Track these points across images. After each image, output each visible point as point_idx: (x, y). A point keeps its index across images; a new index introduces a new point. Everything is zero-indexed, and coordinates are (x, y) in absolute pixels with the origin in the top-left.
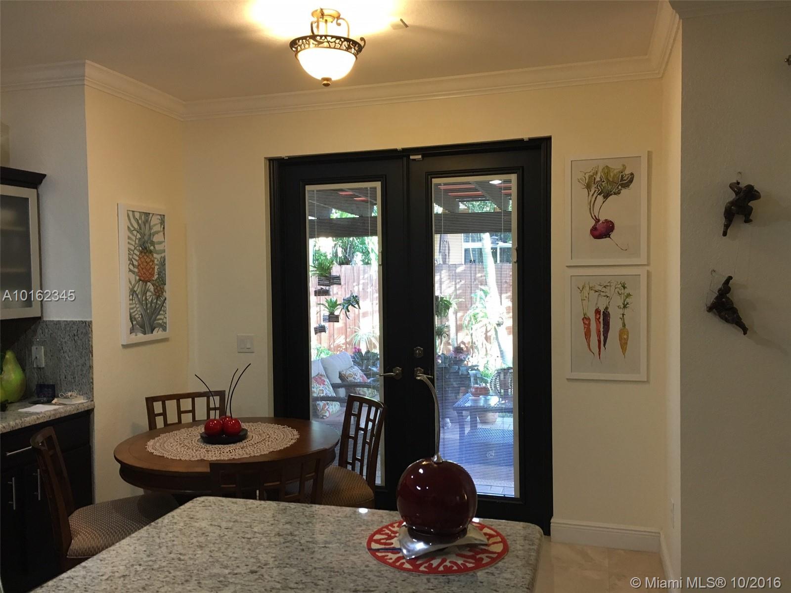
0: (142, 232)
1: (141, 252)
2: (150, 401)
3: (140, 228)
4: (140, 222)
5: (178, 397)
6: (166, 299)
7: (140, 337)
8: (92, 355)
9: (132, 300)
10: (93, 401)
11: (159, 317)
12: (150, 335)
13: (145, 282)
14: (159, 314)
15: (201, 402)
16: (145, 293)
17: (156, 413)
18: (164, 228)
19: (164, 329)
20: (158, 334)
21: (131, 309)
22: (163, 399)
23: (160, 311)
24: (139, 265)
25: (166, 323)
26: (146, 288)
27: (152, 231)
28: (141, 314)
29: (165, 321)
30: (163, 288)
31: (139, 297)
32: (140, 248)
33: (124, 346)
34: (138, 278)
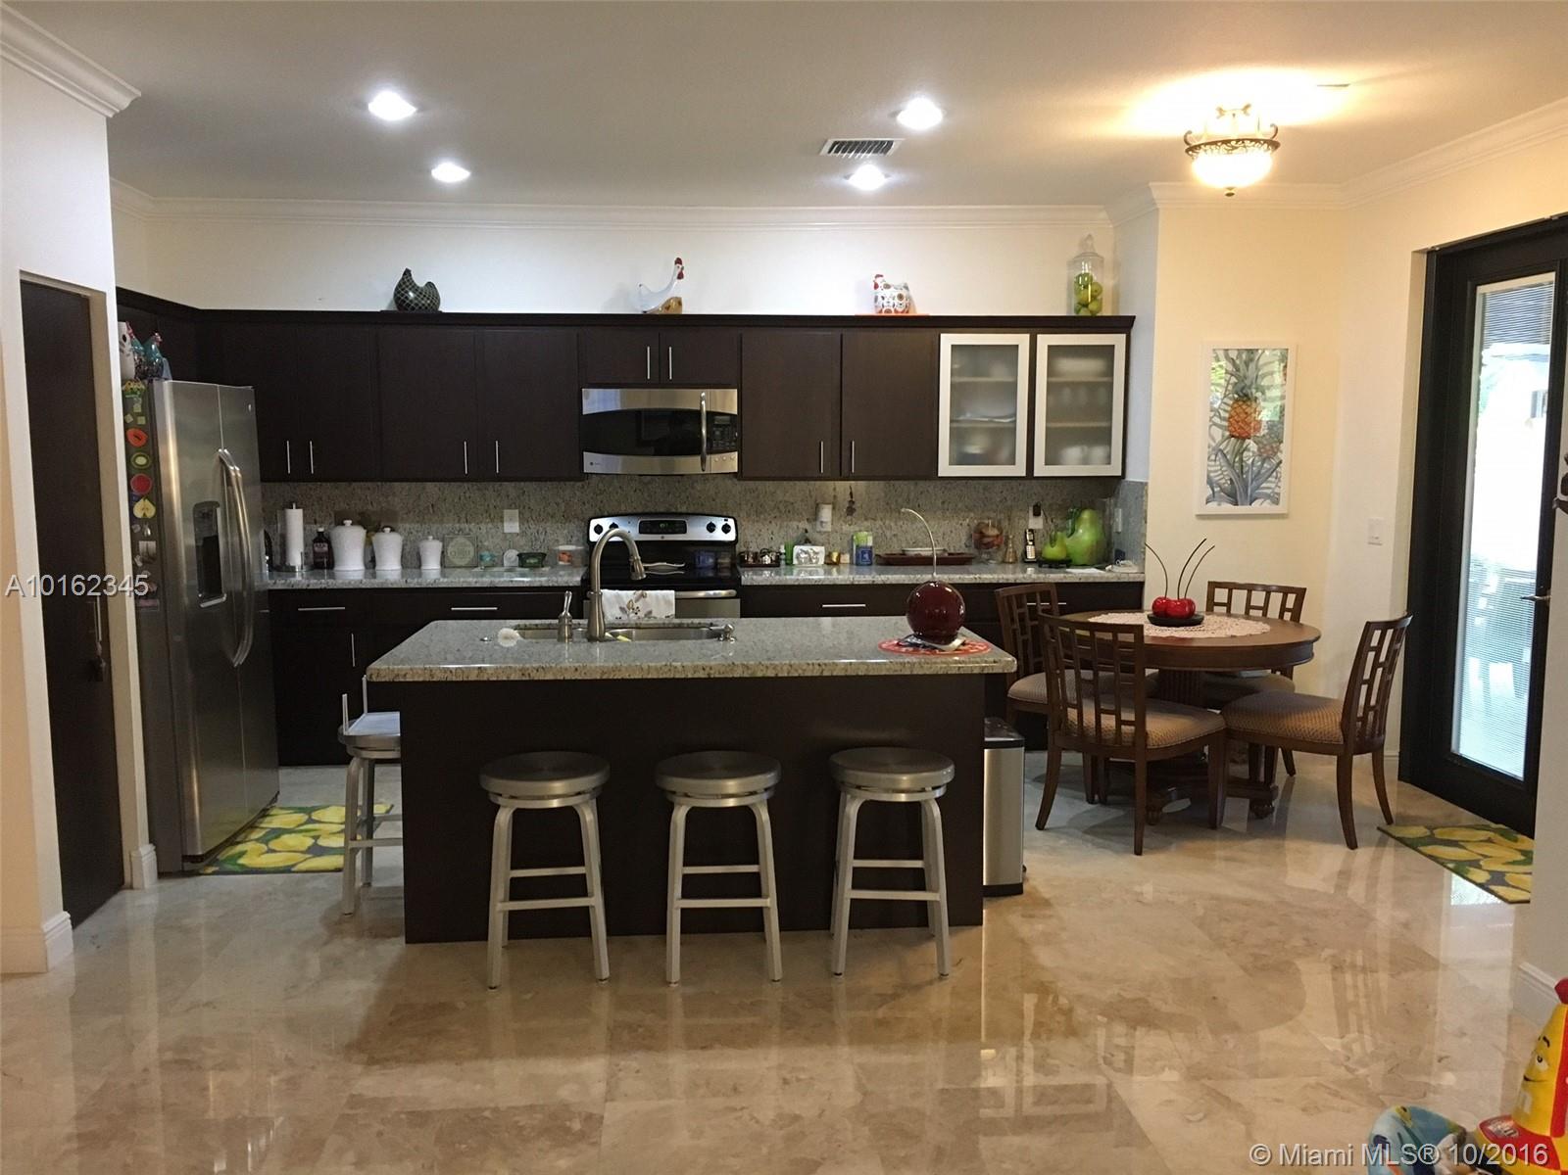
0: (1241, 374)
1: (1236, 401)
2: (1213, 586)
3: (1238, 370)
4: (1238, 362)
5: (1250, 588)
6: (1281, 462)
7: (1227, 508)
8: (1146, 522)
9: (1215, 461)
10: (1143, 573)
11: (1264, 485)
12: (1248, 507)
13: (1242, 438)
14: (1266, 480)
15: (1276, 598)
16: (1240, 453)
17: (1216, 601)
18: (1285, 367)
19: (1276, 502)
20: (1260, 506)
21: (1209, 472)
22: (1231, 587)
23: (1270, 476)
24: (1231, 417)
25: (1278, 494)
26: (1242, 446)
27: (1260, 373)
28: (1231, 480)
29: (1277, 490)
30: (1278, 448)
31: (1228, 457)
32: (1236, 396)
33: (1201, 517)
34: (1227, 433)
